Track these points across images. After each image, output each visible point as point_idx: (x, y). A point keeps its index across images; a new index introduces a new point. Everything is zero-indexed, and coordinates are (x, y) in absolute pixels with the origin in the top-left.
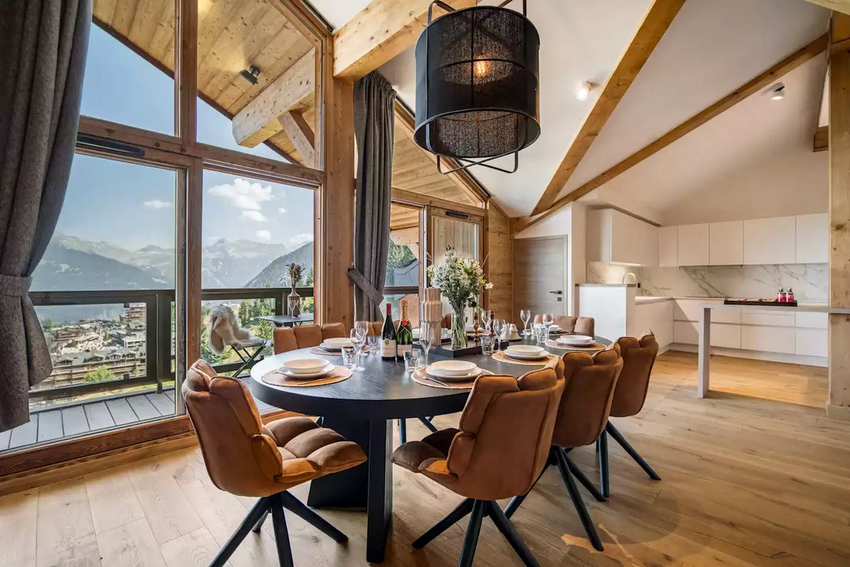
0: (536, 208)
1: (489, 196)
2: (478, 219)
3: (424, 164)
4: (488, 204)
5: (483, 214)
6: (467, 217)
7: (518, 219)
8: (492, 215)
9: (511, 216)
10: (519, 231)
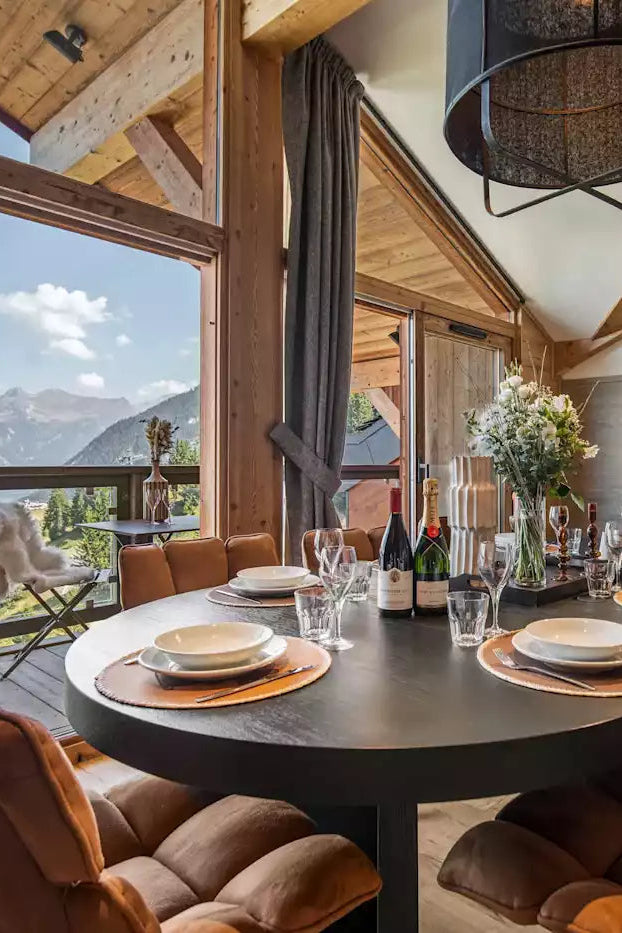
0: (606, 325)
1: (523, 300)
2: (501, 340)
3: (405, 239)
4: (520, 315)
5: (511, 334)
6: (485, 336)
7: (570, 343)
8: (527, 335)
9: (557, 338)
10: (572, 366)
